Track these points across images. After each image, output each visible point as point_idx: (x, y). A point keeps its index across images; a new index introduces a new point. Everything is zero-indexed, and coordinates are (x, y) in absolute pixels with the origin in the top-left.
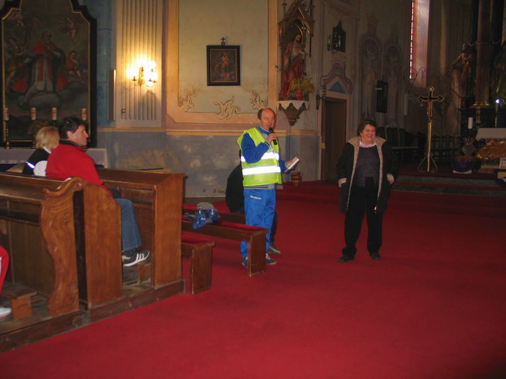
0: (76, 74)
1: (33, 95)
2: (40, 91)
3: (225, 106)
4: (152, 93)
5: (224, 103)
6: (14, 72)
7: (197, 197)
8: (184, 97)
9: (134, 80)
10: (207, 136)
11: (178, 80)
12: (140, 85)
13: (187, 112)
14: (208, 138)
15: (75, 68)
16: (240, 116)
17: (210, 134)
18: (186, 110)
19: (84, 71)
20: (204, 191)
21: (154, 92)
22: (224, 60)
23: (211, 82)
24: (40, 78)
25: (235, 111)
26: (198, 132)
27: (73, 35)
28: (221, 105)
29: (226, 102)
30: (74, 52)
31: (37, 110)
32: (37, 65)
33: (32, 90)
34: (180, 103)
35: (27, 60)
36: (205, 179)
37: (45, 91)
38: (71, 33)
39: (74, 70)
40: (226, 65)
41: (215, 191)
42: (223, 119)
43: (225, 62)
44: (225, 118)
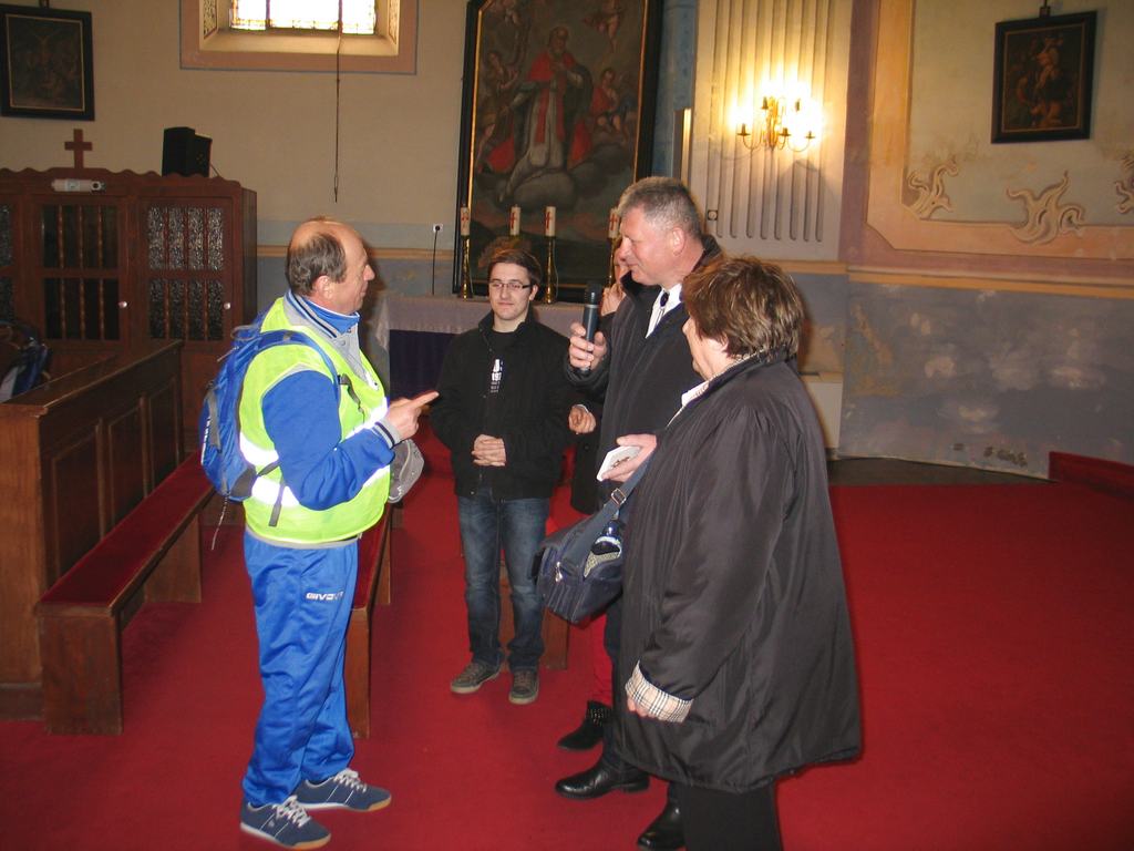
0: (611, 124)
1: (523, 178)
2: (537, 168)
3: (1040, 202)
4: (809, 168)
5: (1037, 195)
6: (493, 128)
7: (936, 461)
8: (924, 177)
9: (744, 134)
10: (978, 292)
11: (908, 130)
12: (772, 147)
13: (928, 219)
14: (981, 297)
15: (611, 110)
16: (1081, 232)
17: (988, 285)
18: (926, 214)
19: (629, 116)
20: (959, 447)
21: (816, 165)
22: (1044, 62)
23: (1003, 130)
24: (540, 140)
25: (1070, 218)
26: (960, 278)
27: (612, 28)
28: (1030, 199)
29: (1045, 191)
30: (610, 70)
31: (523, 211)
32: (536, 107)
33: (522, 165)
34: (910, 194)
35: (518, 99)
36: (964, 413)
37: (547, 168)
38: (607, 27)
39: (606, 115)
40: (1049, 77)
41: (988, 452)
42: (1031, 242)
43: (1049, 68)
44: (1037, 239)
